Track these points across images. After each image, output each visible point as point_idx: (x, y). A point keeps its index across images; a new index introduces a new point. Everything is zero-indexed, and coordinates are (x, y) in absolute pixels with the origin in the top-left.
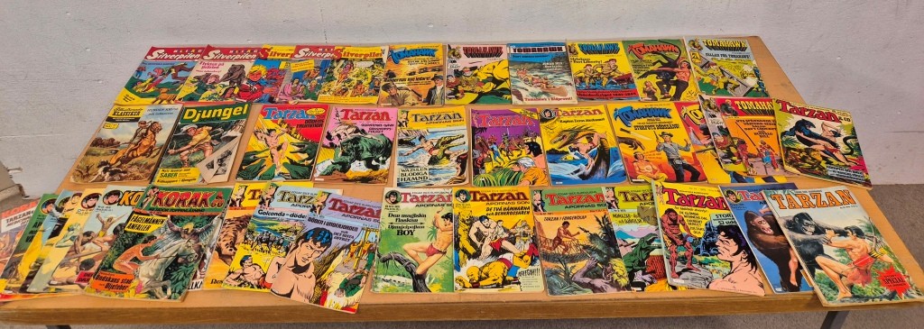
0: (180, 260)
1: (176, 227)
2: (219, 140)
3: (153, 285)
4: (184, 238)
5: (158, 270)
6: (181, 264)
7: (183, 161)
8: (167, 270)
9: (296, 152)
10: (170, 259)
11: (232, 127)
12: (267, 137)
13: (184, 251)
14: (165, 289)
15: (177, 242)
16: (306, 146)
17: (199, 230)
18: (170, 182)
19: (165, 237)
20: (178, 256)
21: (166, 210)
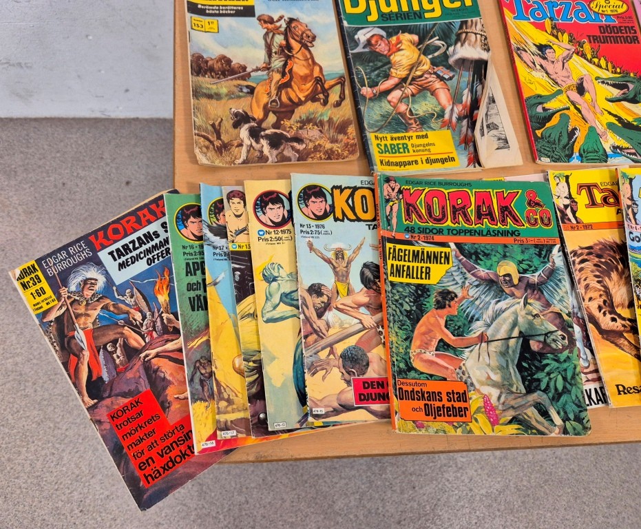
0: (534, 345)
1: (482, 271)
2: (449, 67)
3: (513, 403)
4: (513, 295)
5: (503, 369)
6: (542, 355)
7: (402, 115)
8: (520, 367)
9: (618, 100)
10: (512, 342)
11: (458, 36)
12: (543, 62)
13: (531, 324)
14: (545, 414)
15: (502, 305)
16: (631, 86)
17: (534, 278)
18: (405, 164)
19: (472, 292)
20: (525, 338)
21: (440, 231)
